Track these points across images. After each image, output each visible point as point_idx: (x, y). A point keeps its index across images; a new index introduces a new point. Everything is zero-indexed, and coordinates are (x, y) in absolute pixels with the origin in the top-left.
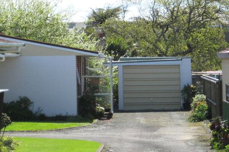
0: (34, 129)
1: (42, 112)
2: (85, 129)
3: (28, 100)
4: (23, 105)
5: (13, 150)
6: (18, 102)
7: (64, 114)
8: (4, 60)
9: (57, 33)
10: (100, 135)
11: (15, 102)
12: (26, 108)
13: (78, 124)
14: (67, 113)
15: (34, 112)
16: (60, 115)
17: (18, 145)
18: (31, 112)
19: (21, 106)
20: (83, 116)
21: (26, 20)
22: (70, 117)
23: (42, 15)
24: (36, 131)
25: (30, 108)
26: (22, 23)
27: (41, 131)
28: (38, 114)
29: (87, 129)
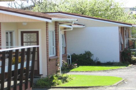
0: (90, 70)
1: (99, 60)
2: (121, 70)
3: (90, 53)
4: (87, 56)
5: (67, 82)
6: (84, 54)
7: (112, 61)
8: (72, 29)
9: (117, 14)
10: (128, 73)
11: (83, 54)
12: (89, 58)
13: (118, 67)
14: (113, 61)
15: (94, 60)
16: (109, 62)
17: (72, 79)
18: (92, 60)
19: (86, 57)
20: (123, 63)
21: (98, 6)
22: (115, 63)
23: (108, 3)
24: (91, 71)
25: (92, 58)
26: (96, 8)
27: (94, 71)
28: (96, 61)
29: (122, 70)
